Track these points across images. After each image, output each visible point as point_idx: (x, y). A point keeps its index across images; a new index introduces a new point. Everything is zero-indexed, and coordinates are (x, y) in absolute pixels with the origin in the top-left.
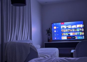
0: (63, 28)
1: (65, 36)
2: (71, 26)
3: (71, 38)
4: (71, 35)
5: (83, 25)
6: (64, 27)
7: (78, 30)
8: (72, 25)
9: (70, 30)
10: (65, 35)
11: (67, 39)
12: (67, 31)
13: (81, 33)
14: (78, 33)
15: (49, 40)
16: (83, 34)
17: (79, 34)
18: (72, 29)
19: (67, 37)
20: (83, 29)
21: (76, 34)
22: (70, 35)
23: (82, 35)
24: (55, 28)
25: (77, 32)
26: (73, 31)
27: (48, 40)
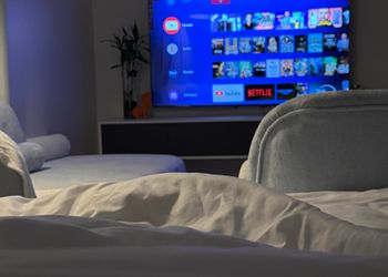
0: (225, 31)
1: (236, 80)
2: (272, 16)
3: (273, 93)
4: (269, 75)
5: (347, 13)
6: (229, 25)
7: (315, 45)
8: (277, 14)
9: (267, 43)
10: (232, 74)
11: (247, 97)
12: (246, 46)
13: (331, 66)
14: (313, 62)
15: (134, 104)
16: (344, 69)
17: (322, 69)
18: (277, 39)
19: (247, 88)
20: (344, 35)
21: (303, 66)
22: (263, 74)
23: (337, 79)
24: (172, 25)
25: (308, 55)
26: (288, 47)
27: (126, 104)
